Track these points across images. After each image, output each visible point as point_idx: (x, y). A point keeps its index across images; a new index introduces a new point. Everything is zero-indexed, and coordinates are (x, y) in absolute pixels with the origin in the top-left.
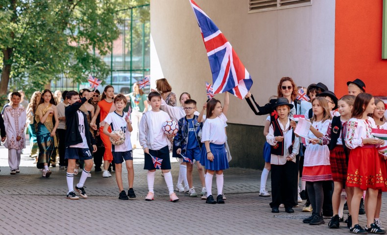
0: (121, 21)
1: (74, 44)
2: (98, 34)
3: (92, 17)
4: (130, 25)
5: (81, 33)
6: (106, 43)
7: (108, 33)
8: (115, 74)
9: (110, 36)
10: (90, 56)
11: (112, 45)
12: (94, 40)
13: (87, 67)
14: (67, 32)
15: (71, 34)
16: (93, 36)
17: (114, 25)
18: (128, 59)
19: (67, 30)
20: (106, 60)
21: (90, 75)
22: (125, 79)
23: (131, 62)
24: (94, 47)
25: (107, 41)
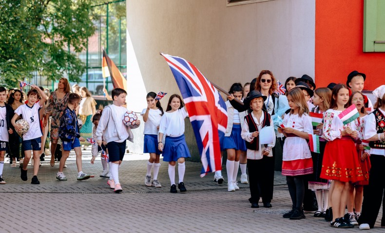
0: (97, 17)
1: (48, 41)
2: (73, 30)
3: (67, 13)
4: (106, 21)
5: (55, 29)
6: (81, 40)
8: (91, 72)
9: (85, 32)
10: (65, 53)
11: (87, 42)
12: (68, 36)
13: (62, 64)
14: (41, 28)
15: (45, 30)
16: (68, 32)
17: (89, 21)
19: (41, 26)
20: (81, 57)
21: (64, 72)
22: (101, 76)
24: (69, 43)
25: (82, 38)
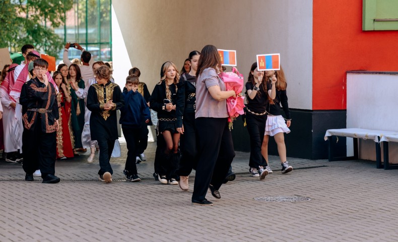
1: (23, 15)
2: (50, 4)
5: (31, 3)
6: (58, 14)
7: (60, 3)
9: (63, 6)
10: (41, 29)
11: (65, 16)
12: (47, 11)
13: (38, 40)
14: (15, 2)
15: (19, 3)
16: (44, 6)
18: (83, 31)
20: (59, 32)
21: (41, 49)
23: (87, 34)
24: (45, 18)
25: (60, 12)
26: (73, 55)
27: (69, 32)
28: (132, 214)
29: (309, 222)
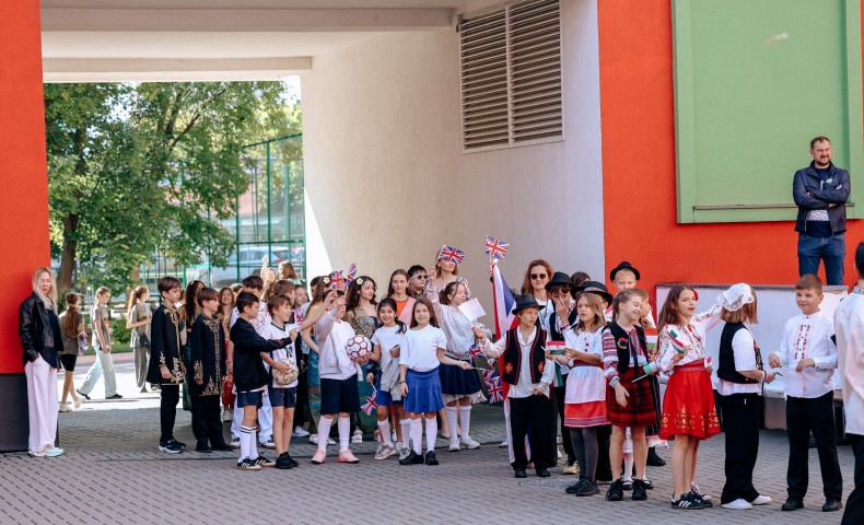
0: (251, 163)
1: (176, 202)
2: (214, 185)
3: (204, 158)
4: (265, 167)
5: (187, 185)
6: (227, 199)
7: (230, 183)
8: (243, 249)
9: (234, 188)
10: (203, 221)
11: (237, 202)
13: (198, 239)
14: (164, 183)
15: (170, 186)
16: (206, 188)
17: (240, 169)
18: (263, 222)
19: (164, 180)
20: (228, 225)
21: (203, 252)
22: (259, 255)
23: (269, 225)
24: (208, 206)
25: (229, 196)
26: (250, 259)
27: (244, 223)
28: (337, 513)
29: (603, 520)
